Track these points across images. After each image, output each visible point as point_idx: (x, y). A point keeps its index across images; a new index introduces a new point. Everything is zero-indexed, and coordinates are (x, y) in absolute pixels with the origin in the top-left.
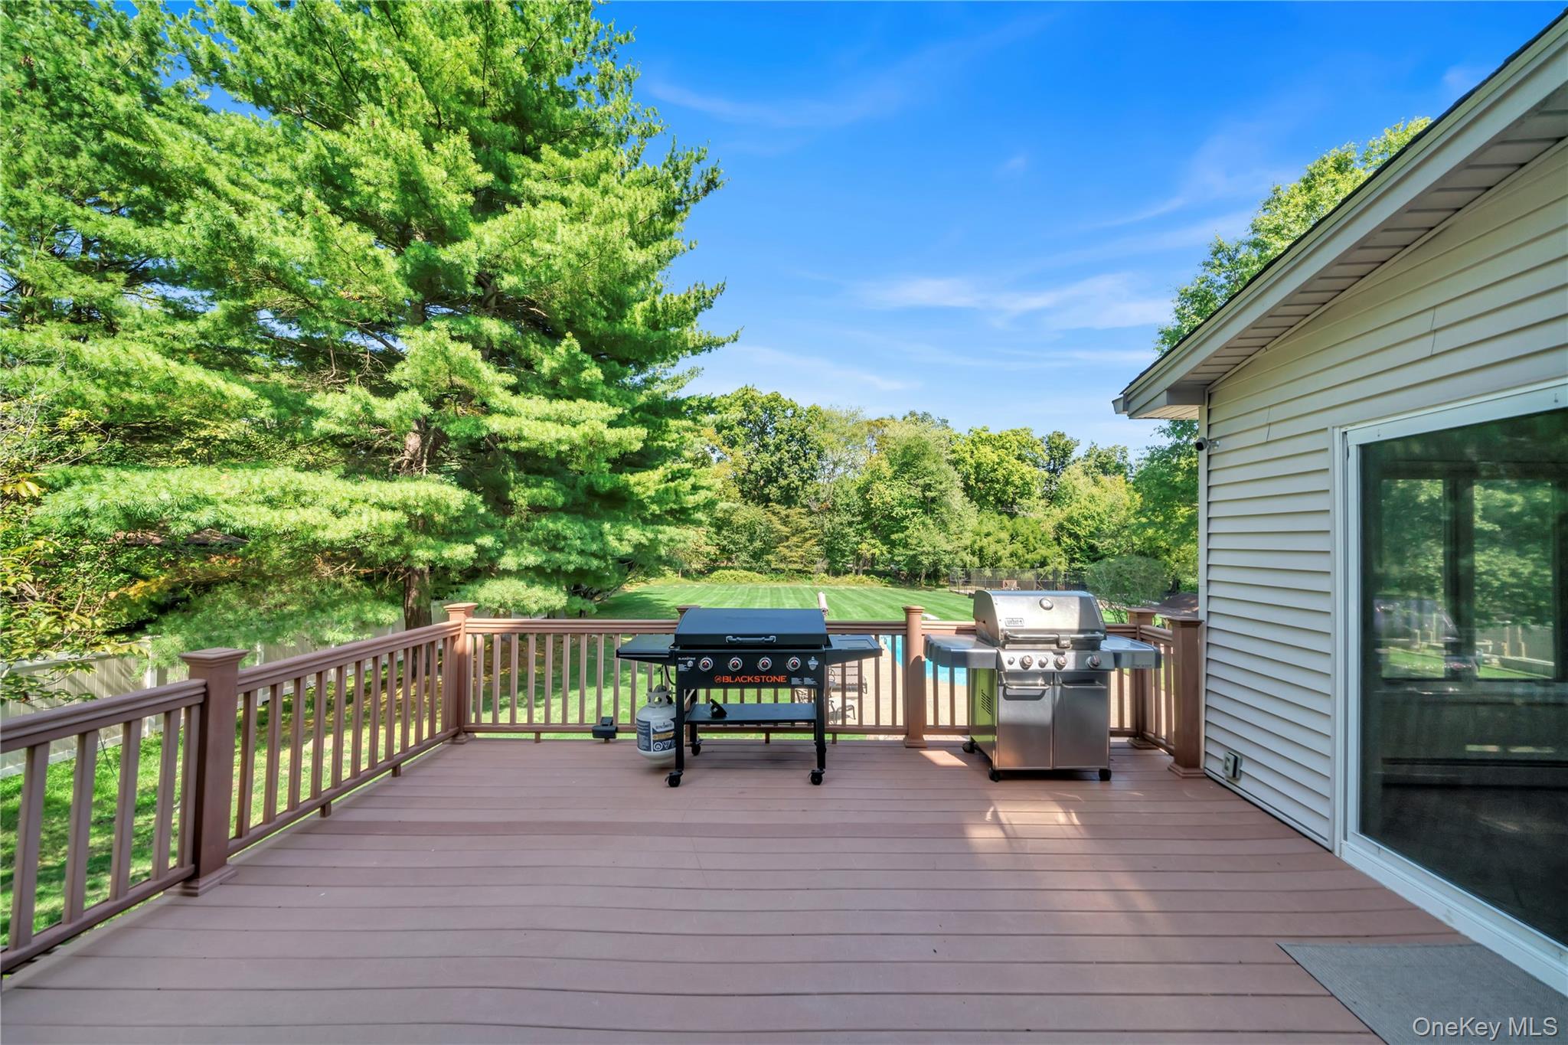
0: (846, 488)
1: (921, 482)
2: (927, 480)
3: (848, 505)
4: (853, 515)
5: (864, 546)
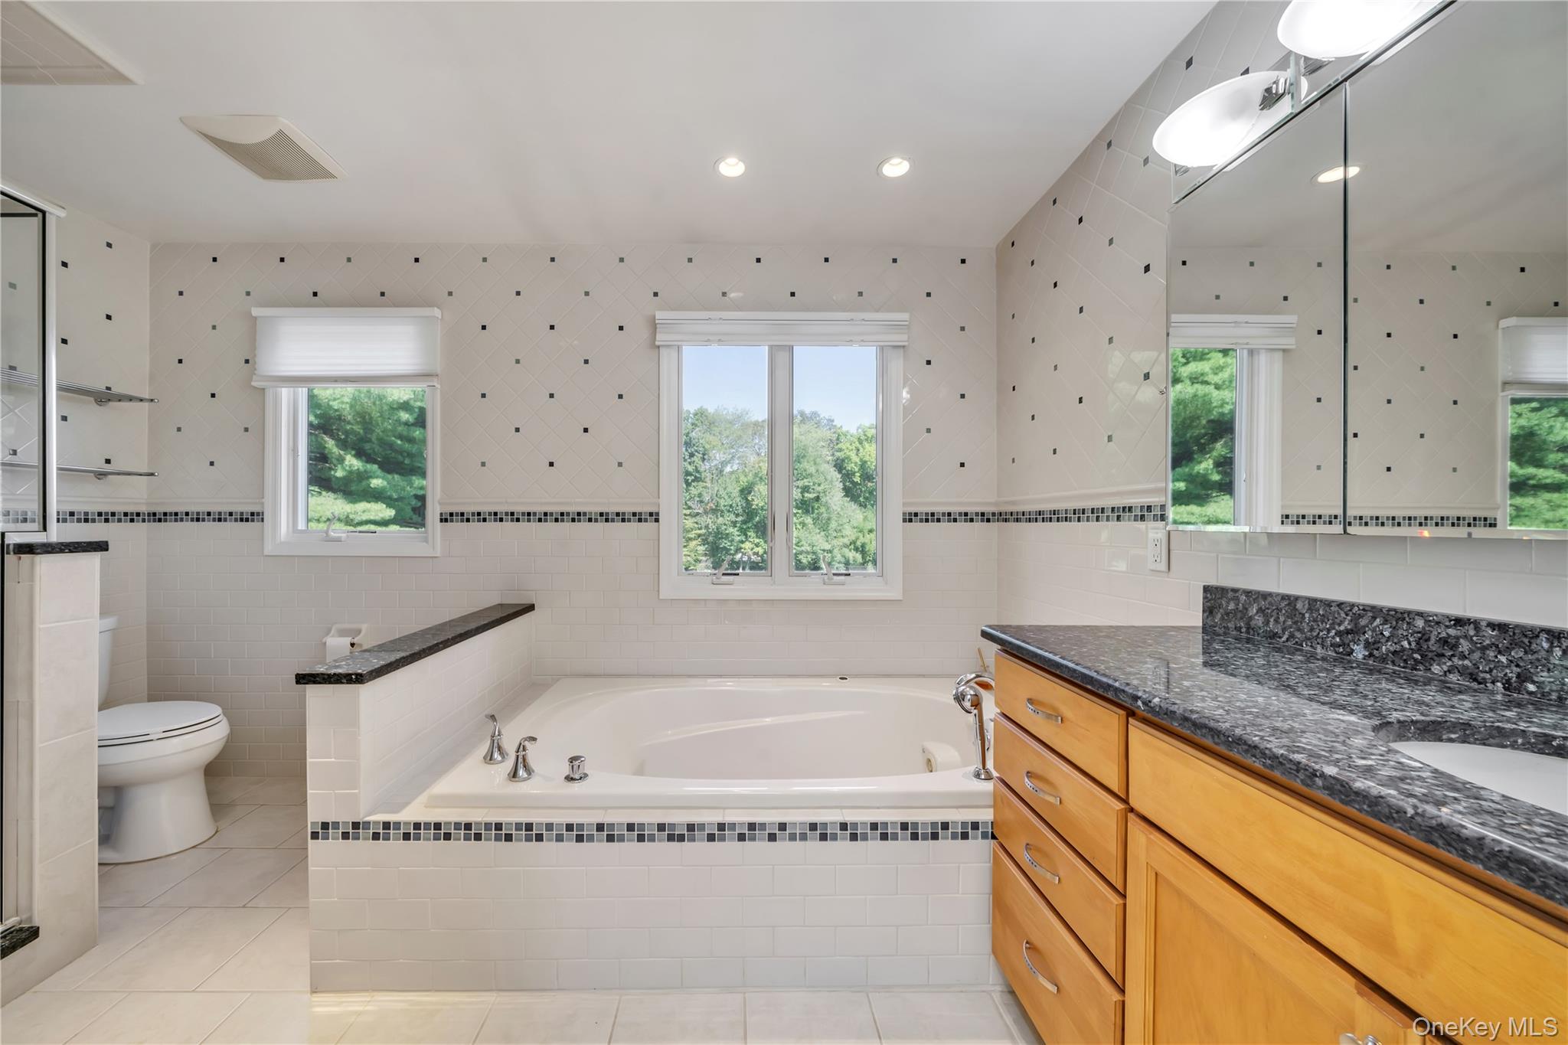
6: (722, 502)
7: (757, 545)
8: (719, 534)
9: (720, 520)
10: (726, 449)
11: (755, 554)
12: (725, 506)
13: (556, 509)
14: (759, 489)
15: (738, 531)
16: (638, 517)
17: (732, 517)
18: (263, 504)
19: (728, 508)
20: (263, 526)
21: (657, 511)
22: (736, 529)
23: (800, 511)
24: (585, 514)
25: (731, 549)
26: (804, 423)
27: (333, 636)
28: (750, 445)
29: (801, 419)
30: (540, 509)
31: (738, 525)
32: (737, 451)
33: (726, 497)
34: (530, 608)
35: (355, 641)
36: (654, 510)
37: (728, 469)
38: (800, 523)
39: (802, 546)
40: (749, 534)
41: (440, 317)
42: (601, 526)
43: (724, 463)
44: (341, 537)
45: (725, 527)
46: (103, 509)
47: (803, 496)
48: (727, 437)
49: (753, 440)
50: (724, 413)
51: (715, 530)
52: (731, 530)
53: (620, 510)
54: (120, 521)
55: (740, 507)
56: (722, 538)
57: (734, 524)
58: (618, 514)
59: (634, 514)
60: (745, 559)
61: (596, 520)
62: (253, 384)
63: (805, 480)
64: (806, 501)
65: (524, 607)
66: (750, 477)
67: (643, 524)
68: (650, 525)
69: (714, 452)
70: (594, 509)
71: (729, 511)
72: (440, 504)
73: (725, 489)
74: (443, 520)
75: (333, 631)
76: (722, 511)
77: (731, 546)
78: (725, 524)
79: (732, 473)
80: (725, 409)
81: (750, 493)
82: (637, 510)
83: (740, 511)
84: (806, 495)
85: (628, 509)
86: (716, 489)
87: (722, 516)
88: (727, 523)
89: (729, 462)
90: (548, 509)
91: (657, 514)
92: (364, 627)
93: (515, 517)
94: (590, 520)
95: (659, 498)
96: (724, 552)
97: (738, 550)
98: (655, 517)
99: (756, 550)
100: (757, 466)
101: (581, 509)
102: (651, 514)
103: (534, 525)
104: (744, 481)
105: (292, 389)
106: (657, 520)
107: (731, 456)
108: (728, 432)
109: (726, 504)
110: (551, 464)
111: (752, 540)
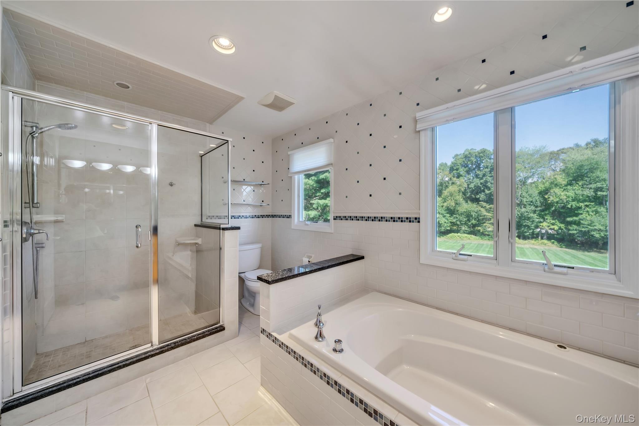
0: (529, 193)
1: (593, 186)
2: (599, 185)
3: (532, 202)
4: (537, 207)
5: (545, 224)
6: (525, 200)
7: (553, 224)
8: (522, 217)
9: (523, 210)
10: (528, 170)
11: (551, 229)
12: (526, 202)
13: (373, 215)
14: (554, 192)
15: (537, 216)
16: (409, 220)
17: (533, 208)
18: (291, 212)
19: (529, 203)
20: (291, 220)
21: (419, 217)
22: (535, 215)
23: (593, 204)
24: (384, 218)
25: (532, 226)
26: (597, 147)
27: (305, 258)
28: (547, 166)
29: (594, 144)
30: (366, 215)
31: (537, 212)
32: (536, 170)
33: (528, 197)
34: (362, 258)
35: (309, 260)
36: (417, 216)
37: (530, 181)
38: (593, 212)
39: (595, 226)
40: (546, 217)
41: (333, 142)
42: (391, 223)
43: (526, 178)
44: (308, 224)
45: (527, 213)
46: (262, 214)
47: (596, 194)
48: (529, 163)
49: (549, 163)
50: (526, 150)
51: (520, 215)
52: (532, 215)
53: (400, 216)
54: (265, 217)
55: (539, 202)
56: (525, 219)
57: (535, 212)
58: (399, 218)
59: (407, 218)
60: (544, 231)
61: (389, 221)
62: (289, 175)
63: (598, 184)
64: (599, 197)
65: (360, 257)
66: (547, 185)
67: (411, 223)
68: (415, 224)
69: (519, 172)
70: (388, 216)
71: (530, 205)
72: (333, 213)
73: (527, 192)
74: (335, 219)
75: (306, 256)
76: (525, 205)
77: (532, 224)
78: (527, 212)
79: (531, 183)
80: (526, 148)
81: (547, 194)
82: (409, 216)
83: (539, 204)
84: (599, 193)
85: (404, 216)
86: (520, 192)
87: (525, 207)
88: (529, 211)
89: (530, 177)
90: (369, 215)
91: (419, 218)
92: (313, 256)
93: (357, 218)
94: (387, 221)
95: (420, 210)
96: (527, 228)
97: (537, 227)
98: (418, 220)
99: (552, 227)
100: (552, 177)
101: (383, 215)
102: (416, 218)
103: (364, 222)
104: (541, 187)
105: (298, 176)
106: (419, 222)
107: (531, 174)
108: (529, 161)
109: (528, 200)
110: (371, 195)
111: (548, 221)
